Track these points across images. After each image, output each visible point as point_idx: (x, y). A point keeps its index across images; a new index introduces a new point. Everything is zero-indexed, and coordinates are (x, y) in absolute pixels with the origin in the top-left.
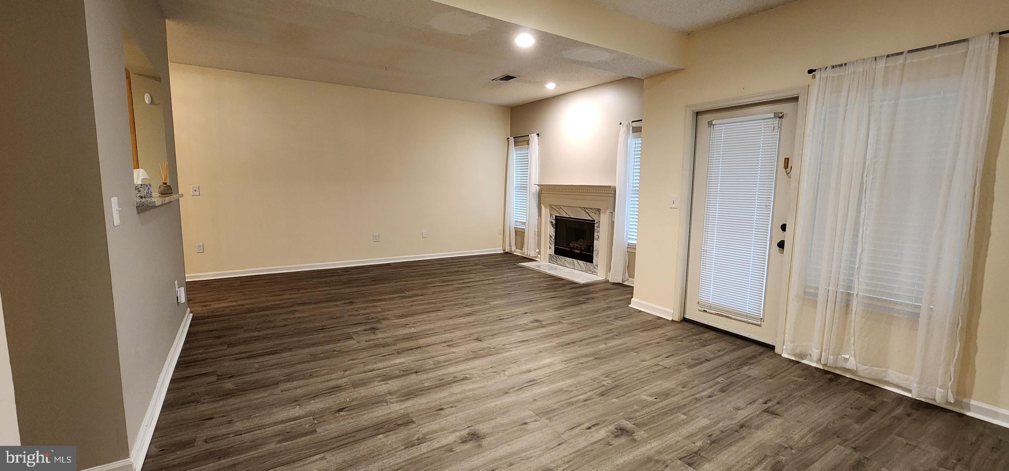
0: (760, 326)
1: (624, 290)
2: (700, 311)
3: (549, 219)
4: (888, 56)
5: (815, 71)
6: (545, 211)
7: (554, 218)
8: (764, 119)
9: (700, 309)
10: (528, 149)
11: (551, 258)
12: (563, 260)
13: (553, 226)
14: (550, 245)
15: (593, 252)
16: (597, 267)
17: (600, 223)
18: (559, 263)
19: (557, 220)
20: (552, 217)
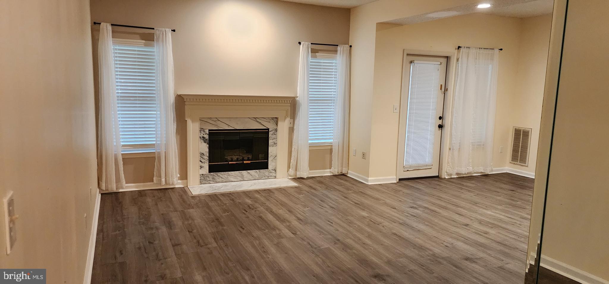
0: (431, 168)
3: (199, 136)
6: (191, 127)
7: (207, 133)
9: (405, 170)
10: (154, 46)
11: (203, 179)
12: (226, 176)
13: (205, 142)
14: (202, 165)
15: (267, 158)
16: (274, 171)
17: (276, 130)
18: (218, 180)
19: (212, 133)
20: (204, 131)
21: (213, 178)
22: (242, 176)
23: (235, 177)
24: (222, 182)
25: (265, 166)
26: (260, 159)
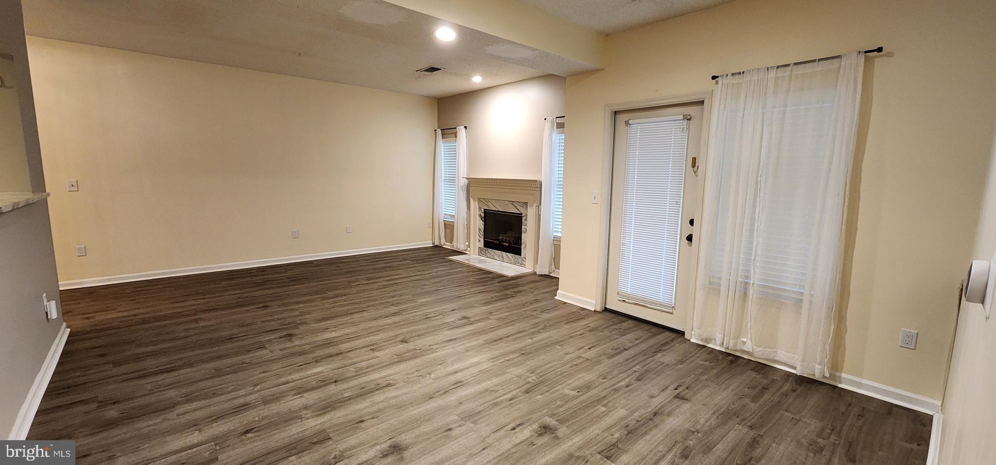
0: (672, 313)
1: (551, 281)
2: (619, 301)
3: (478, 213)
4: (778, 67)
5: (717, 77)
6: (474, 205)
7: (483, 211)
8: (674, 121)
9: (620, 299)
10: (457, 140)
11: (480, 253)
13: (482, 219)
14: (480, 239)
15: (521, 244)
16: (525, 259)
17: (527, 216)
18: (489, 256)
19: (486, 213)
20: (481, 210)
21: (486, 253)
25: (519, 252)
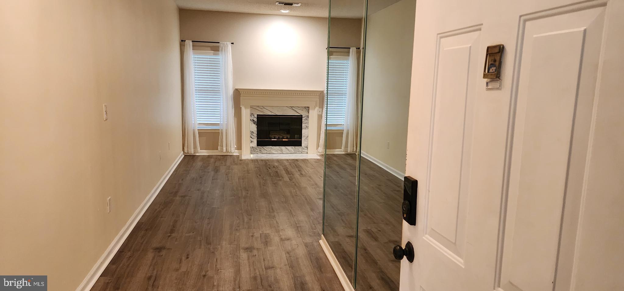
3: (249, 118)
6: (245, 112)
7: (256, 117)
10: (219, 55)
11: (253, 150)
12: (269, 149)
13: (254, 124)
14: (252, 140)
15: (301, 138)
16: (306, 148)
17: (308, 117)
18: (264, 152)
19: (260, 117)
20: (254, 116)
21: (260, 150)
22: (282, 150)
23: (276, 151)
24: (267, 153)
25: (299, 144)
26: (296, 138)
